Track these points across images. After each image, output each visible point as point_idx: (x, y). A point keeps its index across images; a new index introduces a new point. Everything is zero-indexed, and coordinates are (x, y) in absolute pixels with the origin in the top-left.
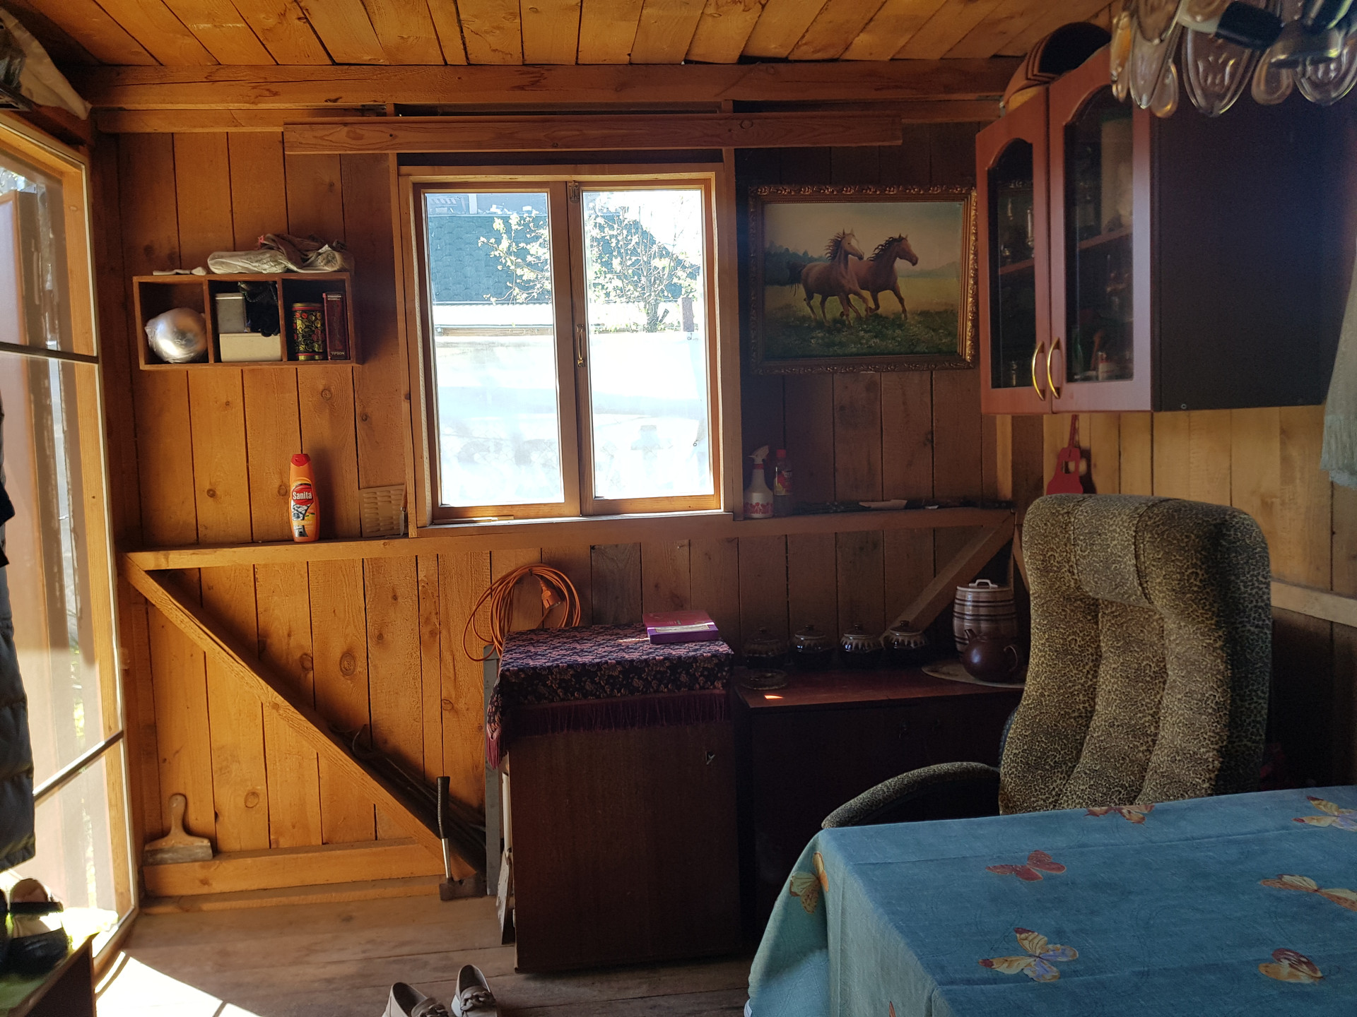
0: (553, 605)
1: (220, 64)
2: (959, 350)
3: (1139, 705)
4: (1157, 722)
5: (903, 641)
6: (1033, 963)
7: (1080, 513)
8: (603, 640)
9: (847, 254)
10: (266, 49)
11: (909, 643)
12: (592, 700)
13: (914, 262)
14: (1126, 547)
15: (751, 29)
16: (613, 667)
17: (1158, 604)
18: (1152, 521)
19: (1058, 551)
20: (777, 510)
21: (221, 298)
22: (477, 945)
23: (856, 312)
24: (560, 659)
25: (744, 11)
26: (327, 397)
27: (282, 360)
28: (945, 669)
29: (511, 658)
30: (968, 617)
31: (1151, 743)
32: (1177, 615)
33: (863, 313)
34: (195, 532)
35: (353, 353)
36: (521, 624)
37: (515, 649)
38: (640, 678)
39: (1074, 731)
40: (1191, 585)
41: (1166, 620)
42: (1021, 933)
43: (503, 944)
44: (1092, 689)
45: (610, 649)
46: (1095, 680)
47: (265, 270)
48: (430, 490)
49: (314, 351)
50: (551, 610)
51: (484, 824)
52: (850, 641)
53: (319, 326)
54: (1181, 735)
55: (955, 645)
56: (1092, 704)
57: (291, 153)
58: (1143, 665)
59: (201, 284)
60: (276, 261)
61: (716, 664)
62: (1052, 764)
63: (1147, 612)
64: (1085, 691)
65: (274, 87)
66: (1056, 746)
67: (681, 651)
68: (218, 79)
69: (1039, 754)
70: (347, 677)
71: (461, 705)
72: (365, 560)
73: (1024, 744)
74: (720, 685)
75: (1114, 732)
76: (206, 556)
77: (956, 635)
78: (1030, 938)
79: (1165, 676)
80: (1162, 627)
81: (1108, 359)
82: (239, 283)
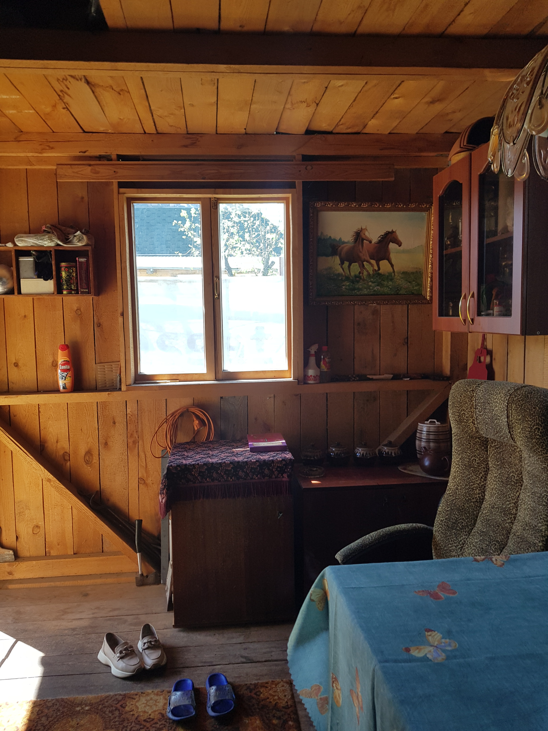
0: (200, 428)
1: (22, 132)
2: (423, 293)
3: (508, 497)
4: (516, 507)
5: (388, 452)
6: (432, 650)
7: (479, 391)
8: (225, 449)
9: (363, 240)
10: (47, 124)
11: (391, 453)
12: (216, 483)
13: (400, 245)
14: (502, 412)
15: (311, 117)
16: (228, 465)
17: (519, 443)
18: (517, 398)
19: (467, 411)
20: (322, 378)
21: (21, 259)
22: (154, 611)
23: (367, 271)
24: (200, 460)
25: (307, 106)
26: (79, 314)
27: (54, 294)
28: (410, 468)
29: (174, 459)
30: (424, 440)
31: (513, 519)
32: (528, 450)
33: (371, 272)
34: (7, 386)
35: (92, 290)
36: (182, 438)
37: (176, 453)
38: (243, 471)
39: (473, 509)
40: (536, 435)
41: (523, 452)
42: (428, 632)
43: (168, 611)
44: (483, 487)
45: (228, 454)
46: (485, 482)
47: (45, 244)
48: (134, 365)
49: (71, 289)
50: (198, 431)
51: (160, 546)
52: (360, 452)
53: (74, 275)
54: (529, 515)
55: (417, 455)
56: (483, 495)
57: (61, 181)
58: (510, 475)
59: (11, 251)
60: (51, 240)
61: (284, 465)
62: (461, 527)
63: (513, 447)
64: (480, 487)
65: (51, 145)
66: (463, 517)
67: (265, 457)
68: (21, 140)
69: (454, 521)
70: (88, 465)
71: (149, 481)
72: (98, 403)
73: (446, 515)
74: (286, 476)
75: (494, 511)
76: (12, 399)
77: (417, 449)
78: (433, 635)
79: (522, 482)
80: (521, 455)
81: (500, 305)
82: (32, 251)
